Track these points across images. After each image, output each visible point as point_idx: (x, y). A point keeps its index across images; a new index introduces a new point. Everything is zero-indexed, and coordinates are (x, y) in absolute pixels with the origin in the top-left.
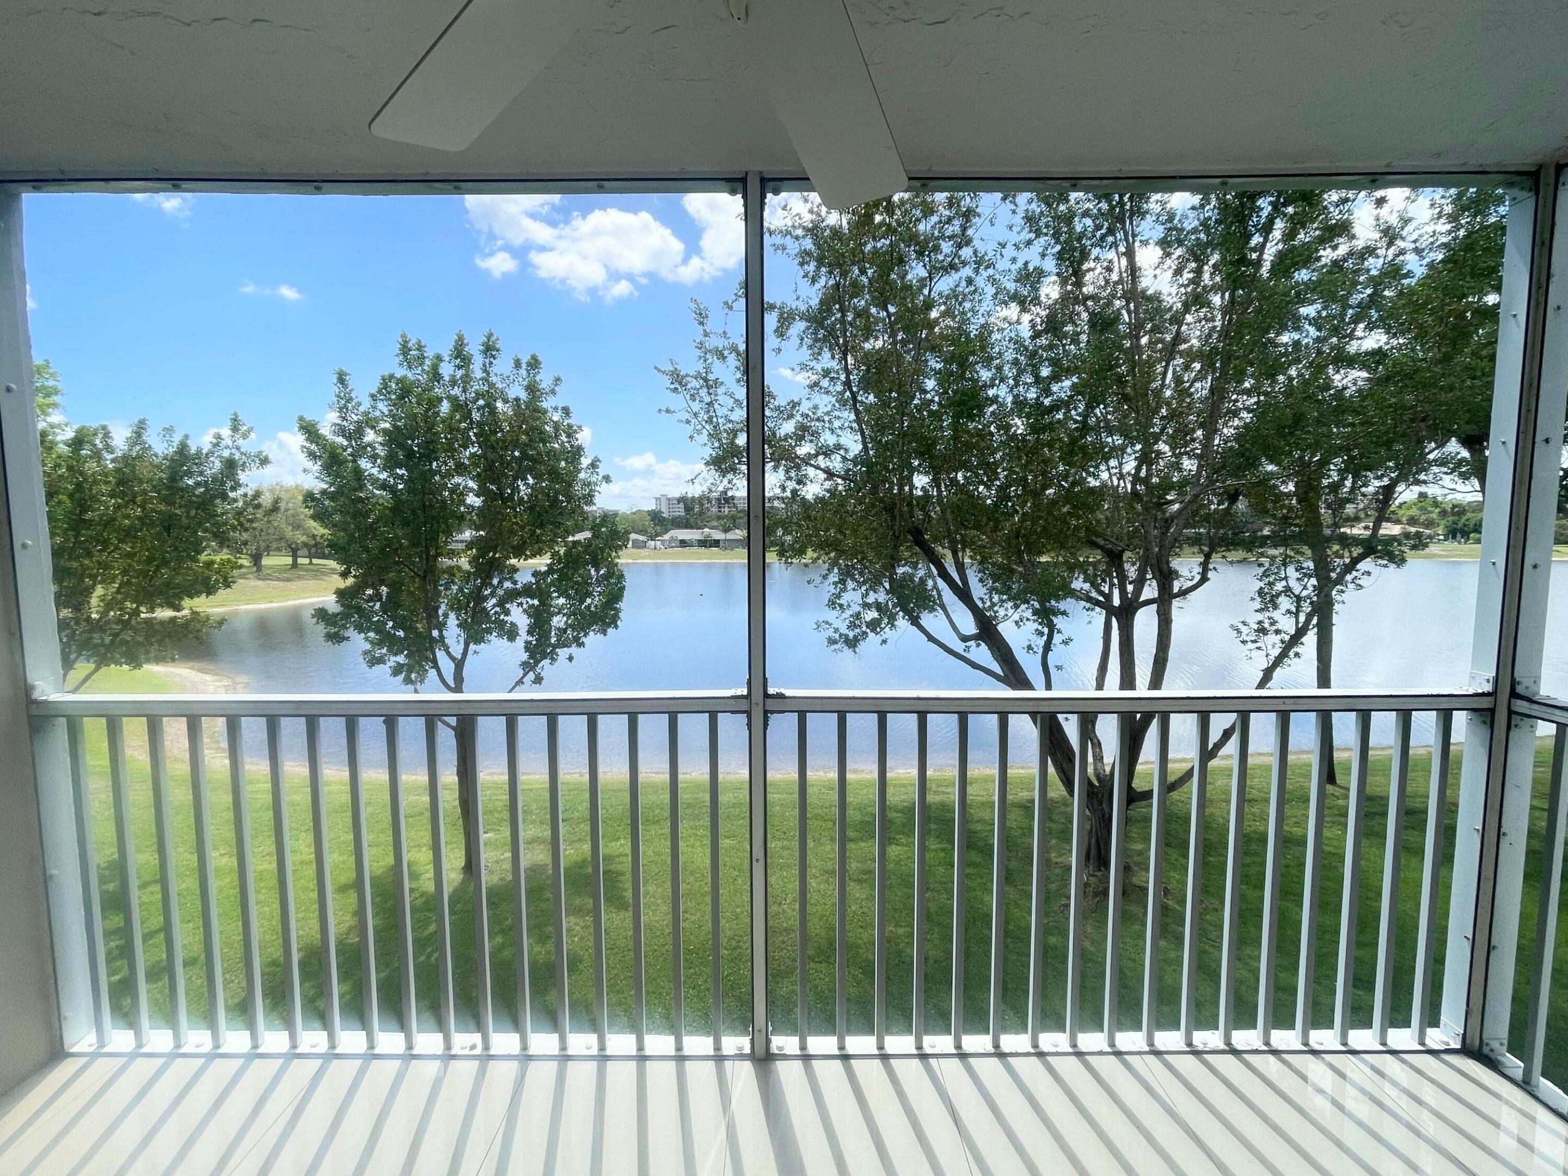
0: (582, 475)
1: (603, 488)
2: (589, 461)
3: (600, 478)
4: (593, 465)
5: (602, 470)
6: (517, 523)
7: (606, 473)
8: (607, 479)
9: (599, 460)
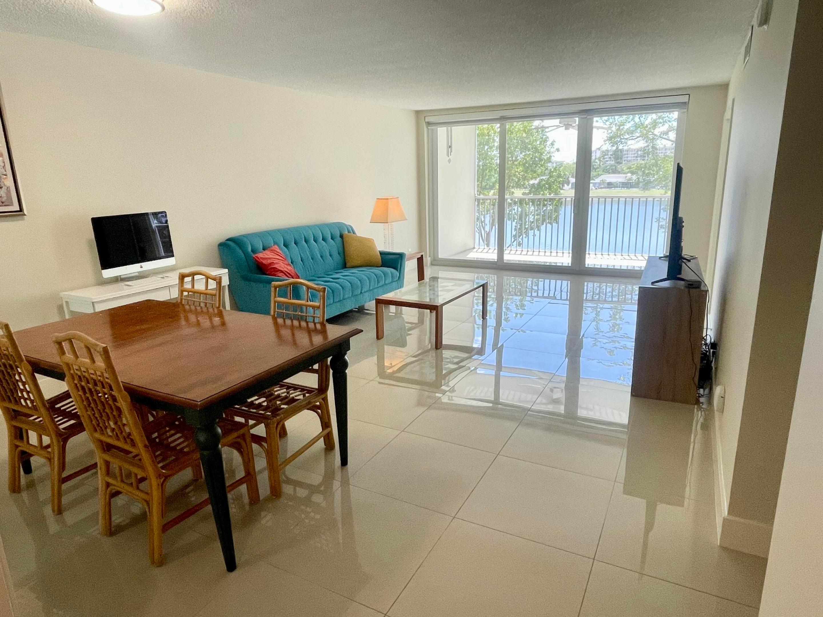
0: (547, 149)
1: (556, 154)
2: (551, 142)
3: (555, 149)
4: (552, 144)
5: (556, 146)
6: (518, 172)
7: (557, 147)
8: (558, 150)
9: (555, 142)
